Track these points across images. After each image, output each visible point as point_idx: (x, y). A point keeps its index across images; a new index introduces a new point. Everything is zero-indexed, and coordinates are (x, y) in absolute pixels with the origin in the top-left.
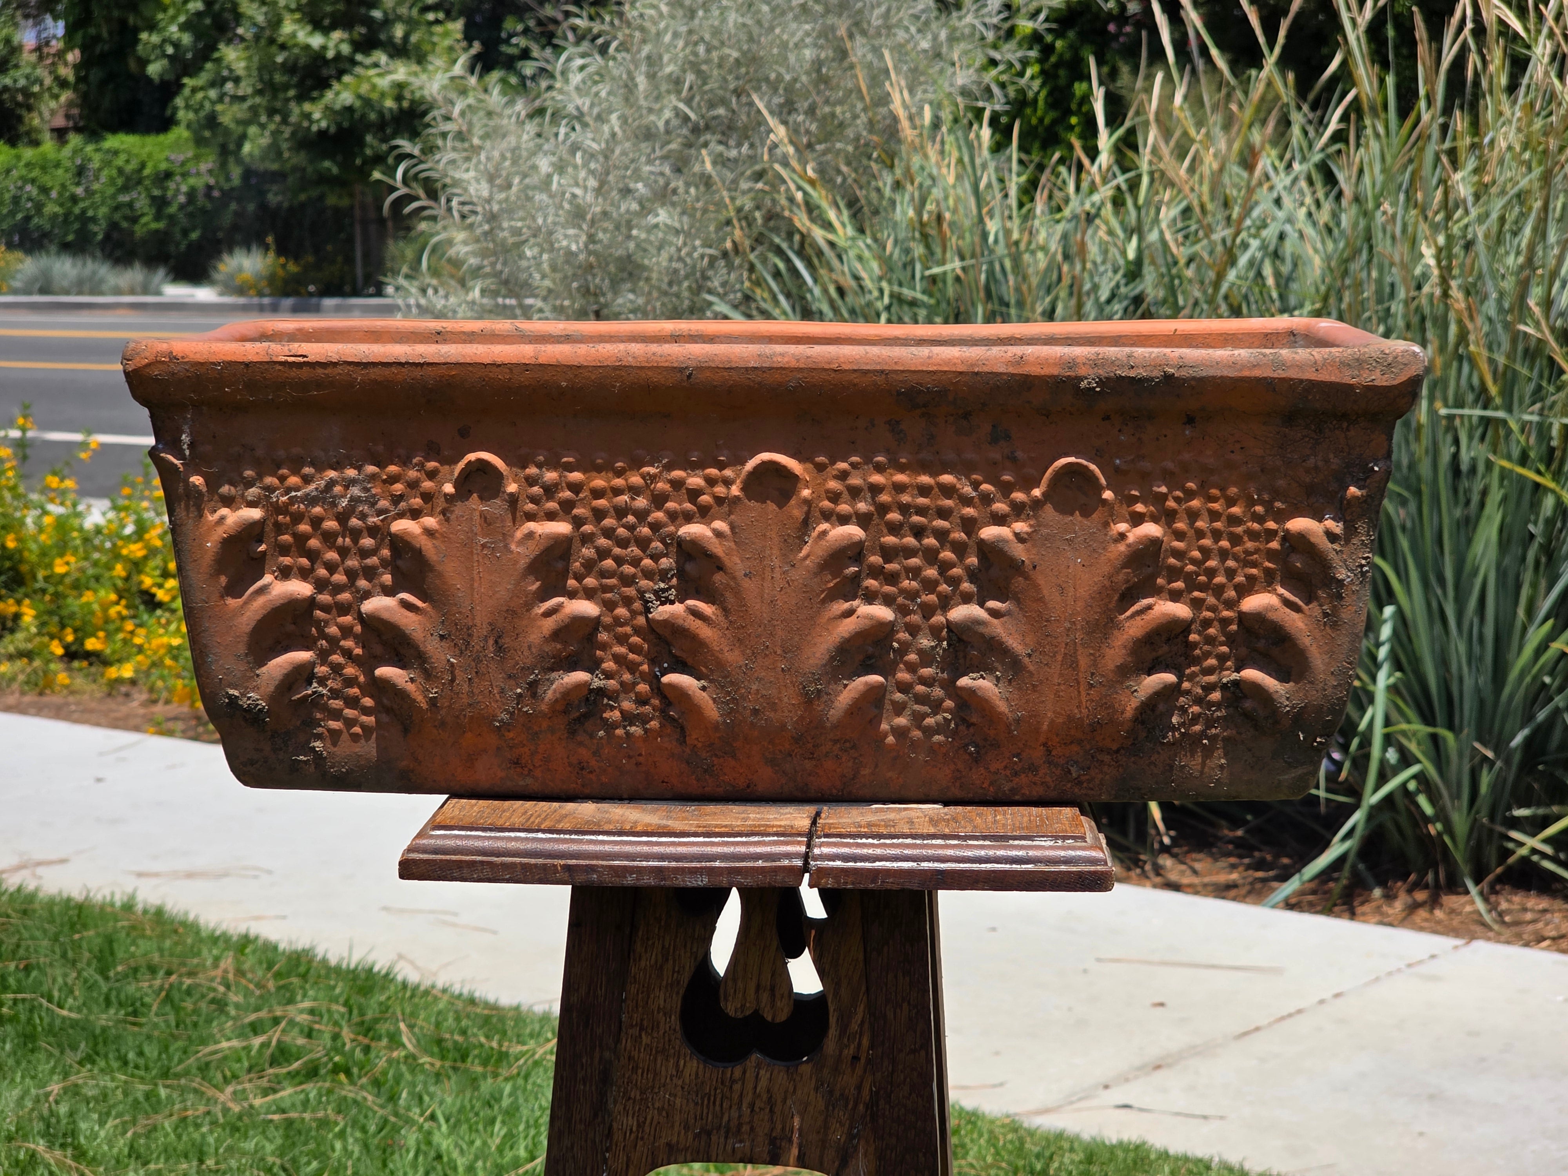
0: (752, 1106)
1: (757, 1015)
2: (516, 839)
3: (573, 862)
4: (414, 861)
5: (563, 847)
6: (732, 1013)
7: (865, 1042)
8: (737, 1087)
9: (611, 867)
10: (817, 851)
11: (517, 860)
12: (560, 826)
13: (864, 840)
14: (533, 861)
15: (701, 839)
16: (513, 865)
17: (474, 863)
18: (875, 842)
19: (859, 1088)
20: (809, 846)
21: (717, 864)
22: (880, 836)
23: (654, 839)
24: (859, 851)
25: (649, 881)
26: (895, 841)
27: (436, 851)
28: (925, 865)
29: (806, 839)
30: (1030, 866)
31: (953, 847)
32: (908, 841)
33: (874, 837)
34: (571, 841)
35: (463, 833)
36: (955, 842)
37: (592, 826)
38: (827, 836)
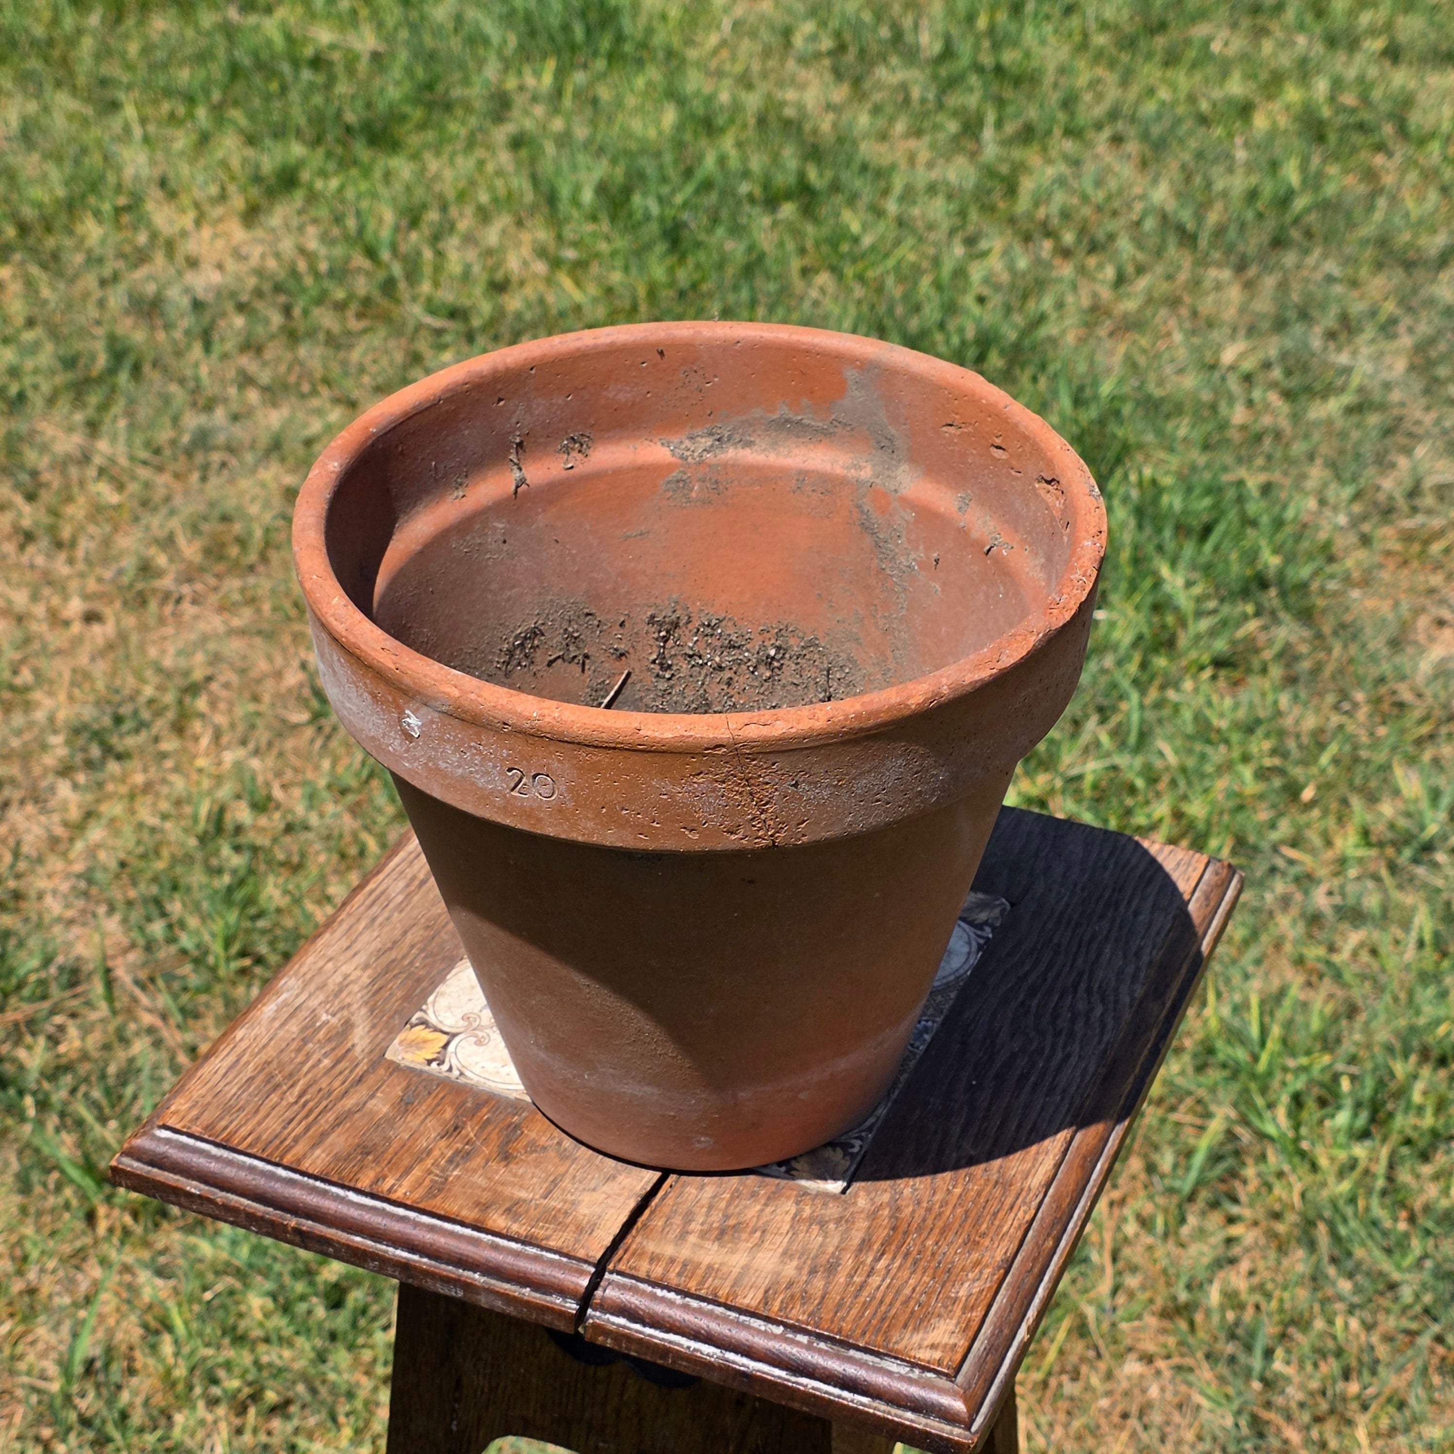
5: (301, 1196)
8: (601, 1387)
10: (601, 1294)
12: (305, 1166)
13: (664, 1293)
14: (261, 1209)
18: (678, 1299)
19: (744, 1433)
20: (594, 1280)
21: (477, 1278)
22: (686, 1293)
24: (654, 1307)
26: (703, 1305)
27: (154, 1161)
28: (731, 1356)
29: (592, 1270)
30: (865, 1400)
31: (775, 1337)
32: (720, 1310)
33: (678, 1292)
34: (314, 1190)
35: (191, 1142)
36: (779, 1330)
37: (349, 1169)
38: (620, 1273)
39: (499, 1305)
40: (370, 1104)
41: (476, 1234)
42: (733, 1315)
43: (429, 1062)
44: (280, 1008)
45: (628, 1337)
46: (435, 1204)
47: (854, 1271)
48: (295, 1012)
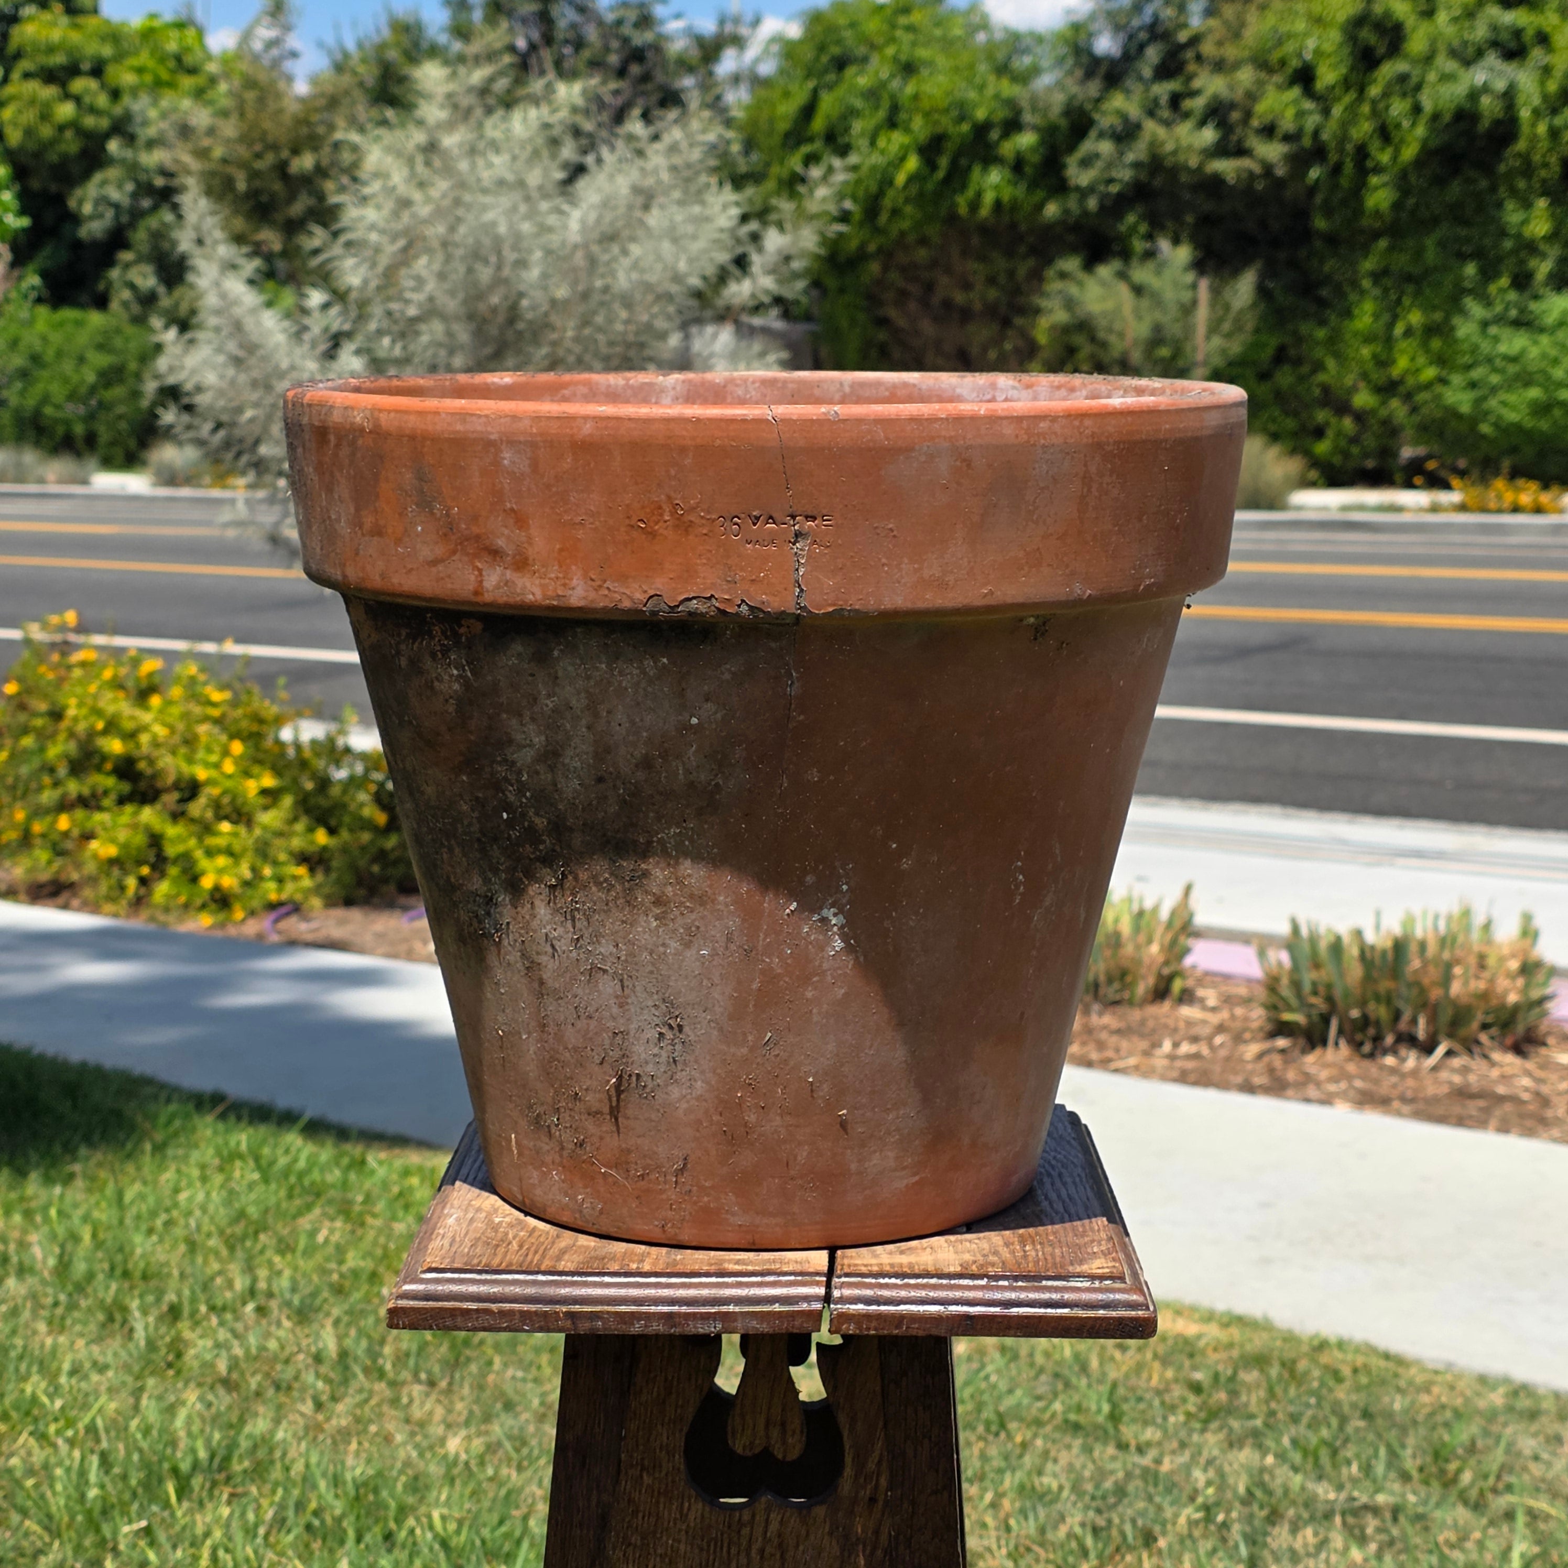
0: (762, 1551)
1: (767, 1452)
2: (515, 1282)
3: (577, 1308)
4: (404, 1310)
5: (564, 1291)
6: (740, 1451)
7: (883, 1482)
8: (746, 1531)
9: (617, 1314)
10: (837, 1293)
11: (516, 1306)
12: (561, 1266)
13: (887, 1280)
14: (533, 1307)
16: (511, 1312)
17: (468, 1311)
18: (899, 1282)
19: (877, 1532)
20: (828, 1286)
21: (731, 1308)
22: (904, 1276)
23: (662, 1280)
24: (881, 1293)
25: (657, 1327)
26: (920, 1281)
27: (427, 1297)
28: (953, 1308)
29: (825, 1279)
30: (1066, 1311)
31: (982, 1288)
32: (934, 1281)
33: (896, 1275)
34: (574, 1284)
35: (456, 1275)
36: (983, 1282)
37: (596, 1265)
38: (847, 1275)
39: (755, 1325)
41: (720, 1280)
42: (944, 1282)
44: (458, 1220)
45: (868, 1316)
46: (680, 1268)
47: (1013, 1252)
48: (472, 1220)
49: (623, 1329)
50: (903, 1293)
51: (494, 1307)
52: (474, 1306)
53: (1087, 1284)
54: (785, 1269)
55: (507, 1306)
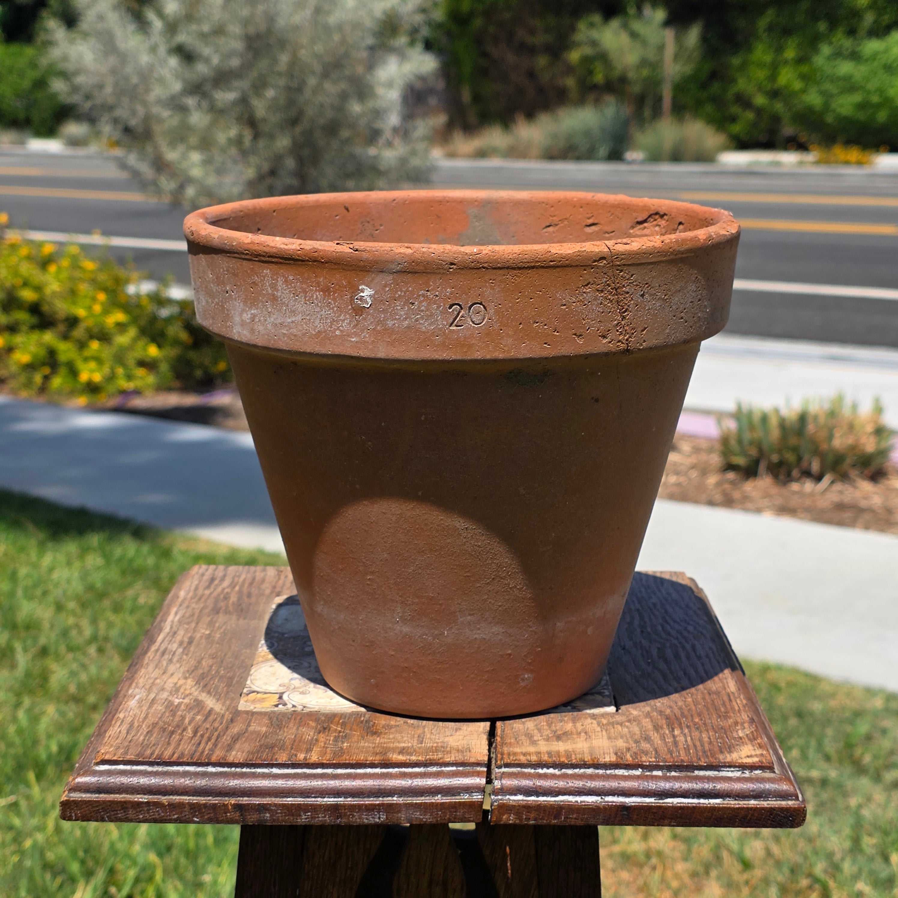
2: (185, 774)
3: (245, 800)
4: (76, 802)
5: (234, 783)
9: (284, 805)
10: (497, 784)
11: (186, 799)
12: (230, 759)
13: (545, 771)
14: (202, 800)
15: (378, 770)
16: (180, 806)
17: (139, 804)
18: (556, 772)
20: (489, 776)
21: (395, 799)
22: (561, 765)
23: (329, 771)
24: (540, 783)
25: (323, 819)
26: (577, 771)
27: (99, 790)
28: (610, 799)
29: (485, 769)
30: (718, 801)
31: (638, 777)
32: (590, 771)
33: (555, 766)
34: (243, 776)
35: (128, 767)
36: (638, 772)
37: (265, 756)
38: (507, 765)
39: (418, 816)
40: (251, 728)
41: (384, 770)
42: (601, 772)
43: (277, 706)
44: (140, 701)
45: (528, 807)
46: (345, 759)
47: (663, 738)
48: (153, 702)
49: (290, 820)
50: (561, 784)
51: (164, 799)
52: (144, 798)
53: (738, 774)
54: (447, 759)
55: (176, 798)
